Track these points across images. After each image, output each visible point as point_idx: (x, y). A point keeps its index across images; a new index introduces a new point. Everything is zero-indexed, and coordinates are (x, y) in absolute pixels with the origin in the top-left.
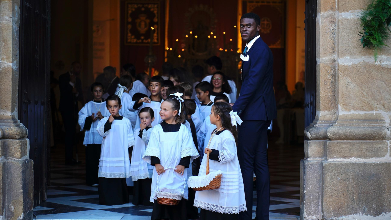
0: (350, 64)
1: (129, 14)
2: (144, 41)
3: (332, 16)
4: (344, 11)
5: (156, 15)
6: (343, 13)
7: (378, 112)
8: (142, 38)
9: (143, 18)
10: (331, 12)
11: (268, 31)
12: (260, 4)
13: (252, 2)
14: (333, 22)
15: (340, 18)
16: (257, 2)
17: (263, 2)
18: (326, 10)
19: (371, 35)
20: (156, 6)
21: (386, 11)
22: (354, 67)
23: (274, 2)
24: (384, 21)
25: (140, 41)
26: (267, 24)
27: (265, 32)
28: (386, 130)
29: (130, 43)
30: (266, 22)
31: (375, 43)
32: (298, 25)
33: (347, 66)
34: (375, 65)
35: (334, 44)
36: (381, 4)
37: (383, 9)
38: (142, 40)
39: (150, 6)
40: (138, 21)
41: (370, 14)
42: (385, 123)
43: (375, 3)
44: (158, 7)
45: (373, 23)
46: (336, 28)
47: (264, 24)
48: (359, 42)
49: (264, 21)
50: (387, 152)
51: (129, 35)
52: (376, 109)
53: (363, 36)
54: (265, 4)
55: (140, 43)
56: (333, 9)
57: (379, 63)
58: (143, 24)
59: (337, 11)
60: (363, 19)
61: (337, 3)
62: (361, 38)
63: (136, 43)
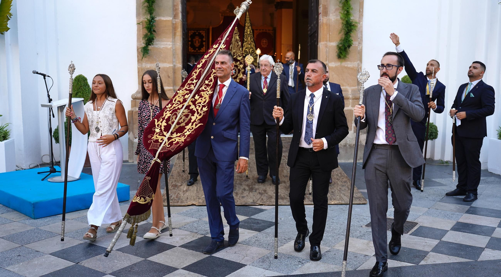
0: (334, 66)
1: (189, 36)
2: (198, 51)
3: (326, 44)
4: (332, 42)
5: (204, 36)
6: (331, 43)
7: (346, 87)
8: (197, 49)
9: (197, 38)
10: (325, 42)
11: (266, 46)
12: (261, 31)
13: (257, 30)
14: (326, 47)
15: (330, 45)
16: (260, 30)
17: (263, 30)
18: (323, 41)
19: (341, 53)
20: (204, 31)
21: (347, 42)
22: (336, 67)
23: (269, 30)
24: (346, 47)
25: (196, 51)
26: (265, 42)
27: (264, 47)
28: (350, 95)
29: (190, 52)
30: (264, 41)
31: (342, 56)
32: (283, 42)
33: (333, 67)
34: (345, 66)
35: (327, 57)
36: (345, 39)
37: (346, 42)
38: (197, 51)
39: (201, 32)
40: (194, 40)
41: (341, 44)
42: (349, 92)
43: (343, 39)
44: (205, 32)
45: (342, 48)
46: (328, 50)
47: (263, 42)
48: (336, 56)
49: (263, 40)
50: (350, 104)
51: (190, 47)
52: (345, 86)
53: (338, 54)
54: (264, 31)
55: (196, 52)
56: (326, 41)
57: (347, 65)
58: (197, 41)
59: (328, 42)
60: (338, 46)
61: (328, 38)
62: (337, 54)
63: (194, 52)
